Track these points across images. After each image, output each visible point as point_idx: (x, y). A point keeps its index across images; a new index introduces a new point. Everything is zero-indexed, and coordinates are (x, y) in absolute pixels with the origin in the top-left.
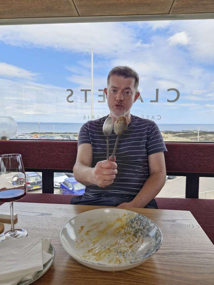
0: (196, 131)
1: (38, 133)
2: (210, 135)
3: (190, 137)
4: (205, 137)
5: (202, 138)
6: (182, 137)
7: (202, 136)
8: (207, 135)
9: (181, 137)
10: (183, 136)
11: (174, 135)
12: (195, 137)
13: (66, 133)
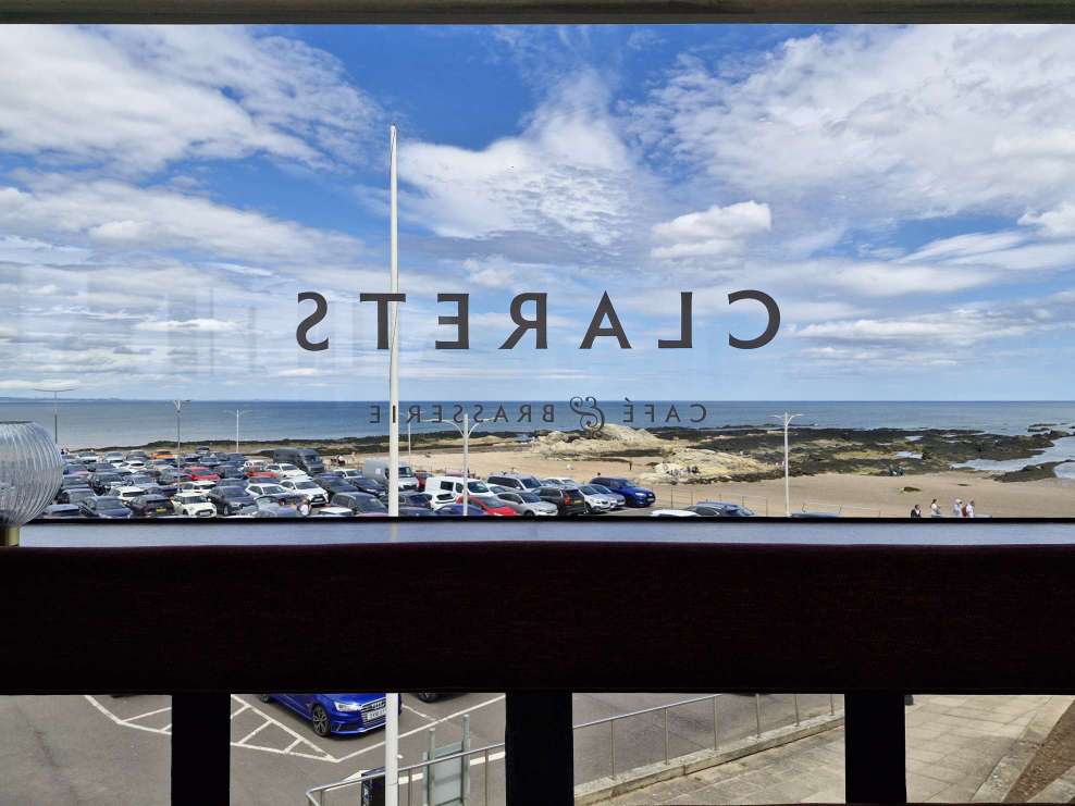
0: (773, 426)
1: (174, 445)
2: (824, 443)
3: (752, 451)
4: (809, 451)
5: (799, 455)
6: (727, 450)
7: (796, 446)
8: (815, 442)
9: (722, 450)
10: (728, 446)
11: (696, 444)
12: (771, 452)
13: (286, 442)
